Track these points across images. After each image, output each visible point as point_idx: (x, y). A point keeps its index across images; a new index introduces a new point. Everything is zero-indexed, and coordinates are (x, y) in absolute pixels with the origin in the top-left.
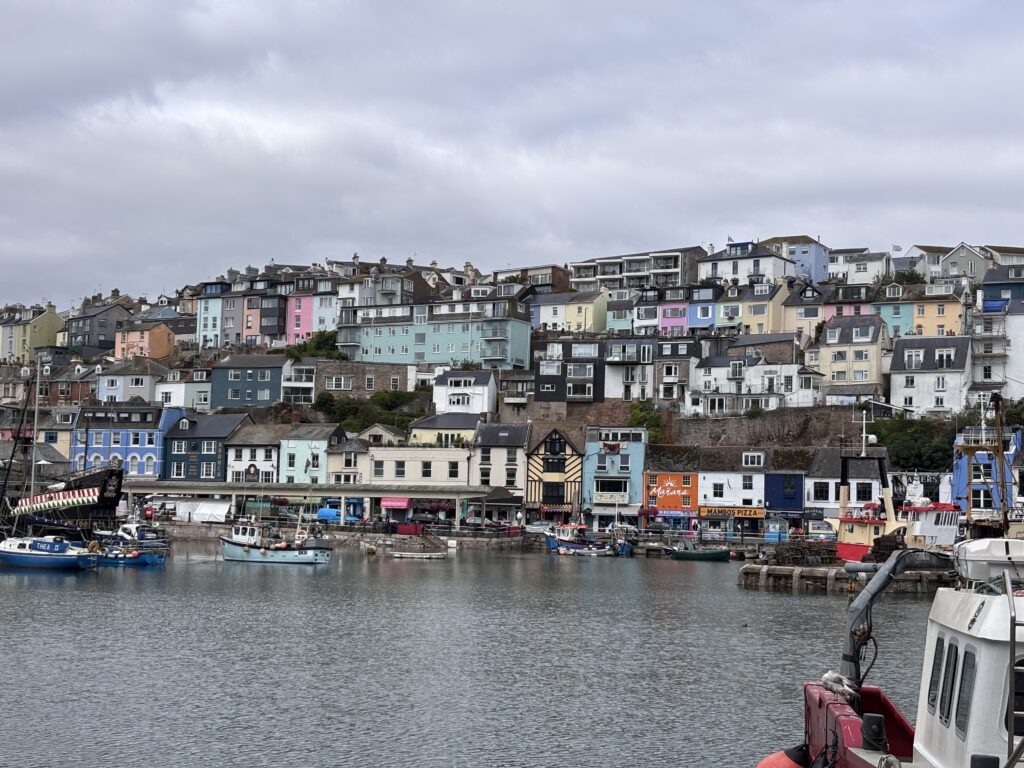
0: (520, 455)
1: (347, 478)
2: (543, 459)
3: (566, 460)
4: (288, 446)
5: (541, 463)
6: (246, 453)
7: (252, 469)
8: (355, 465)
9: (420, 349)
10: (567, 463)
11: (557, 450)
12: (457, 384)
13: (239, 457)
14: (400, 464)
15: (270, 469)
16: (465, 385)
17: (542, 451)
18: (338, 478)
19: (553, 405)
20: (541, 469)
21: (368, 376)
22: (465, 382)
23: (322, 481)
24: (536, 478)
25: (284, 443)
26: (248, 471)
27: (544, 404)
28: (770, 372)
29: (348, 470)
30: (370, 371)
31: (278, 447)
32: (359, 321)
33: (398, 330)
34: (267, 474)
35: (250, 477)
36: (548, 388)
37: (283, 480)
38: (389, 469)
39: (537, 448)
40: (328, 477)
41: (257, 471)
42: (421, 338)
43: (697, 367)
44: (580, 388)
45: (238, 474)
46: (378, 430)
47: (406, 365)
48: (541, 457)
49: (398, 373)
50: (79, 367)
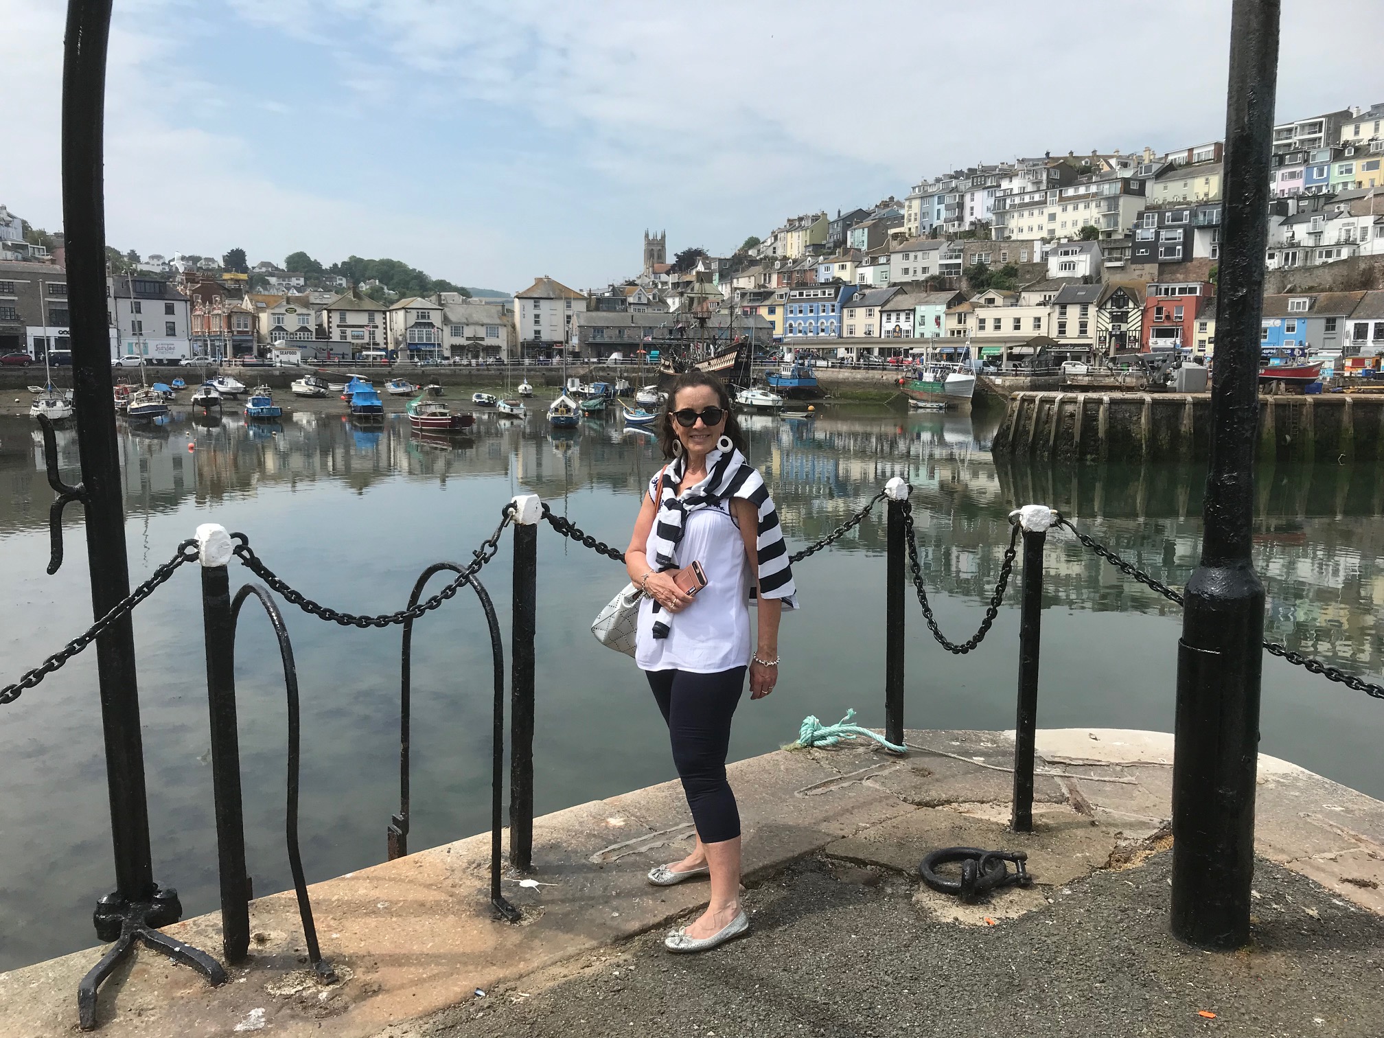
0: (1092, 310)
1: (959, 332)
2: (1110, 313)
3: (1129, 312)
4: (921, 310)
5: (1108, 315)
6: (894, 317)
7: (897, 328)
8: (965, 323)
9: (1052, 226)
10: (1130, 315)
11: (1121, 304)
12: (1066, 253)
13: (889, 319)
14: (998, 320)
15: (909, 328)
16: (1072, 254)
17: (1109, 305)
18: (953, 333)
19: (1147, 266)
20: (1108, 321)
21: (1003, 251)
22: (1072, 251)
23: (942, 335)
24: (1104, 329)
25: (918, 308)
26: (894, 330)
27: (1140, 266)
28: (1348, 224)
29: (961, 327)
30: (1004, 247)
31: (914, 310)
32: (1007, 207)
33: (1036, 212)
34: (907, 331)
35: (896, 334)
36: (1143, 252)
37: (917, 336)
38: (990, 325)
39: (1105, 303)
40: (946, 332)
41: (900, 330)
42: (1052, 217)
43: (1280, 225)
44: (1170, 250)
45: (888, 332)
46: (991, 294)
47: (1033, 240)
48: (1108, 311)
49: (1026, 247)
50: (809, 258)
